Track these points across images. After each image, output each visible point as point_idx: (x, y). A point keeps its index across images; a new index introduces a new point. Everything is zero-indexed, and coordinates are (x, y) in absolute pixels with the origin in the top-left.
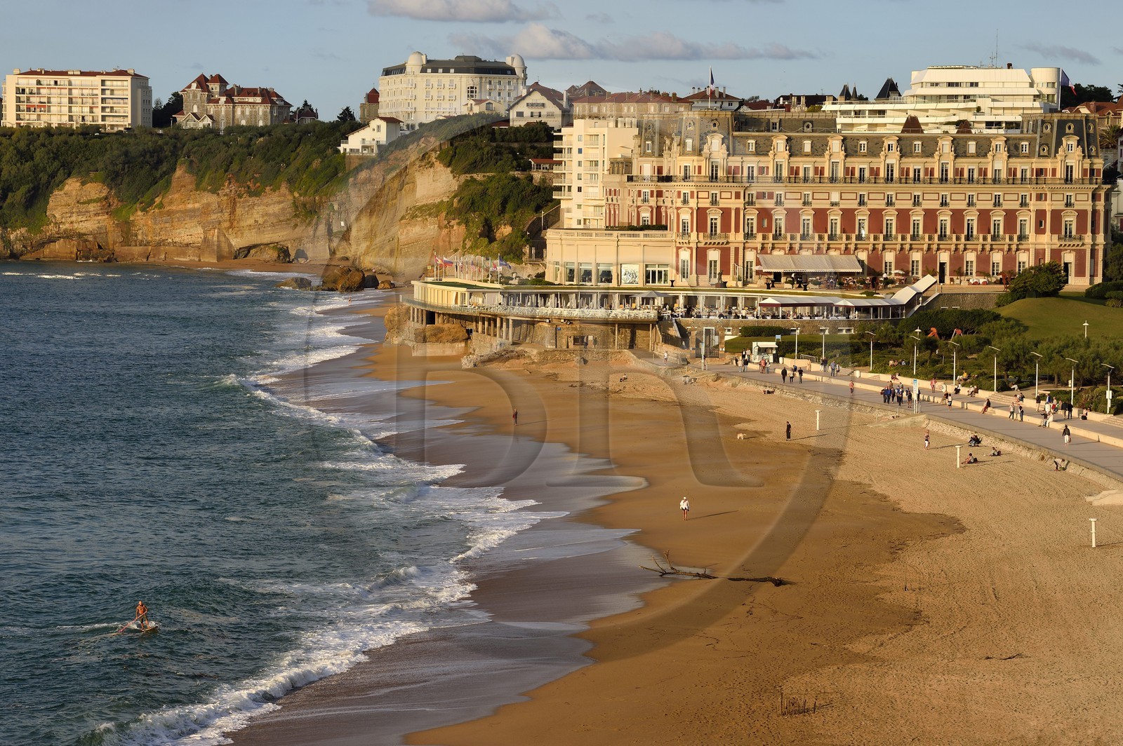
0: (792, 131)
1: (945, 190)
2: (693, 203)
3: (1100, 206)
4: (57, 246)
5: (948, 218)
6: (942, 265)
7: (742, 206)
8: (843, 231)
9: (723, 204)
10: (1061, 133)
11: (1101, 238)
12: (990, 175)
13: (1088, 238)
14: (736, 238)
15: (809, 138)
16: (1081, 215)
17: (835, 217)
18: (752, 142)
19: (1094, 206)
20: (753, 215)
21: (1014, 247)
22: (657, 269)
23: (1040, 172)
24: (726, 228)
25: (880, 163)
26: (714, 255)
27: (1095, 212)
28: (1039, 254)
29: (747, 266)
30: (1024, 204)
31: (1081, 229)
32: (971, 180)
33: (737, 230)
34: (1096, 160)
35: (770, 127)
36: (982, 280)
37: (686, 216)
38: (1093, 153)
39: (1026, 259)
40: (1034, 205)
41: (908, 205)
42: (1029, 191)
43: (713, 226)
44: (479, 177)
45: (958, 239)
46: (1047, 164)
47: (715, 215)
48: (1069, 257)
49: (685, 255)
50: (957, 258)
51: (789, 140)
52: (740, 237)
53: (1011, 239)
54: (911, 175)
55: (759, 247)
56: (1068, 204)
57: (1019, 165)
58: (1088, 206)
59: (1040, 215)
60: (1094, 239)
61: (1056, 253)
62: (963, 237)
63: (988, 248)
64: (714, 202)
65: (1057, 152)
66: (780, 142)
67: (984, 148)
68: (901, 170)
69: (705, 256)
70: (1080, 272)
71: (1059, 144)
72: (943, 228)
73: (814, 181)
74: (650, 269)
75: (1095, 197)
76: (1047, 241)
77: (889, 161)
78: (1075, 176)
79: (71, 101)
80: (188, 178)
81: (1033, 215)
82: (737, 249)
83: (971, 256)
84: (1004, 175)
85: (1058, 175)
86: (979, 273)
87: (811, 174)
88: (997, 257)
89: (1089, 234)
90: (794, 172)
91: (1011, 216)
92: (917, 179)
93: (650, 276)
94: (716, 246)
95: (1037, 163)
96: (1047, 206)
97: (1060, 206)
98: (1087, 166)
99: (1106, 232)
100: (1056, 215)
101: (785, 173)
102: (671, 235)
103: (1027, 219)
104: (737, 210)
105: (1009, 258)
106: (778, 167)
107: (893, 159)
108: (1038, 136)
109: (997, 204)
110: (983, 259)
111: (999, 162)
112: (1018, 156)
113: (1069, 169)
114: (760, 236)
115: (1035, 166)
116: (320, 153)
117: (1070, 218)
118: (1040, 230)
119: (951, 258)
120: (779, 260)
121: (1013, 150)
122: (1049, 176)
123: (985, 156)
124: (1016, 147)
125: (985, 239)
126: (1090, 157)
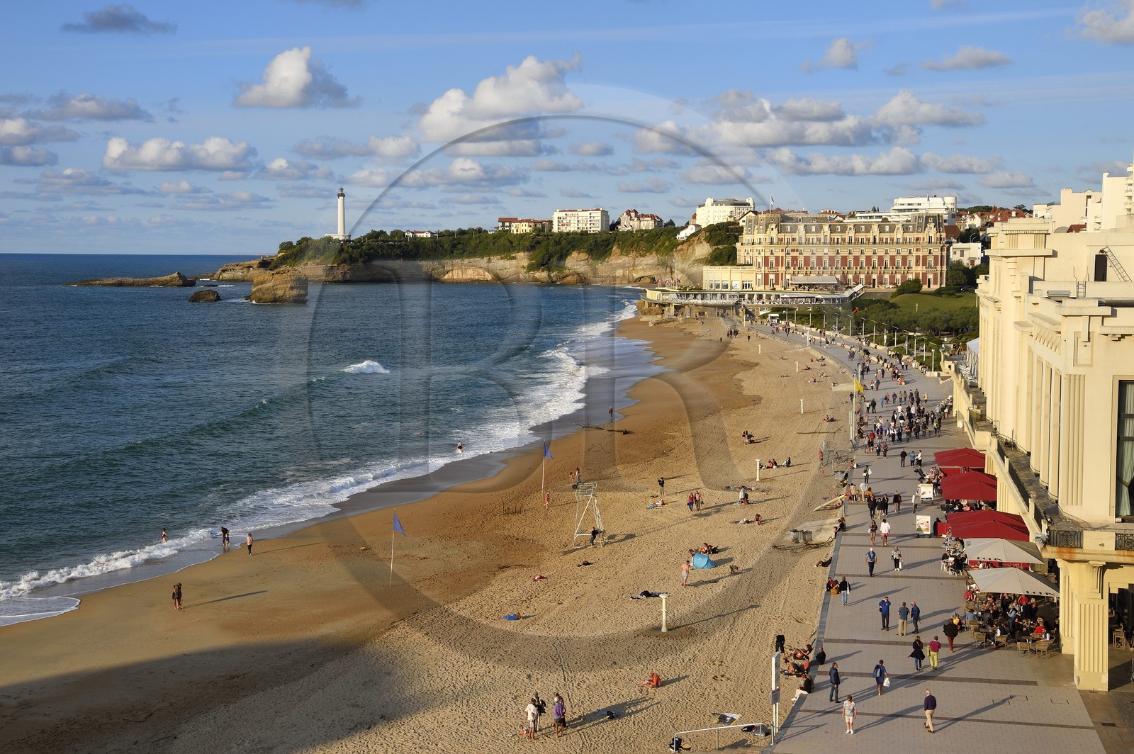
0: (808, 222)
1: (875, 247)
2: (763, 254)
3: (945, 253)
4: (569, 278)
5: (877, 260)
6: (874, 280)
7: (784, 255)
8: (830, 265)
9: (776, 254)
10: (927, 222)
11: (945, 268)
12: (895, 241)
13: (939, 268)
14: (782, 269)
15: (814, 225)
16: (936, 257)
17: (826, 259)
18: (789, 227)
19: (942, 254)
20: (789, 259)
21: (906, 272)
22: (747, 283)
23: (917, 239)
24: (777, 264)
25: (846, 236)
26: (772, 276)
27: (942, 256)
28: (917, 275)
29: (787, 281)
30: (910, 253)
31: (936, 264)
32: (886, 243)
33: (782, 266)
34: (942, 234)
35: (798, 221)
36: (891, 286)
37: (760, 260)
38: (941, 230)
39: (911, 277)
40: (915, 253)
41: (859, 254)
42: (913, 247)
43: (772, 264)
44: (720, 247)
45: (881, 268)
46: (921, 235)
47: (772, 259)
48: (930, 276)
49: (759, 276)
50: (880, 277)
51: (805, 226)
52: (784, 268)
53: (904, 268)
54: (860, 241)
55: (792, 273)
56: (930, 253)
57: (908, 236)
58: (939, 254)
59: (918, 258)
60: (941, 268)
61: (925, 275)
62: (883, 267)
63: (894, 272)
64: (772, 253)
65: (925, 230)
66: (801, 227)
67: (892, 230)
68: (855, 239)
69: (768, 277)
70: (935, 283)
71: (926, 227)
72: (874, 264)
73: (816, 244)
74: (744, 283)
75: (942, 250)
76: (921, 269)
77: (850, 235)
78: (933, 241)
79: (578, 221)
80: (618, 250)
81: (914, 258)
82: (782, 274)
83: (887, 276)
84: (901, 241)
85: (925, 240)
86: (890, 283)
87: (815, 241)
88: (898, 276)
89: (939, 266)
90: (807, 240)
91: (904, 258)
92: (862, 243)
93: (744, 286)
94: (773, 272)
95: (916, 235)
96: (920, 254)
97: (927, 253)
98: (939, 236)
99: (947, 265)
100: (925, 258)
101: (804, 241)
102: (754, 268)
103: (912, 260)
104: (782, 257)
105: (904, 276)
106: (801, 238)
107: (852, 234)
108: (917, 223)
109: (898, 253)
110: (892, 277)
111: (899, 235)
112: (908, 232)
113: (930, 238)
114: (792, 268)
115: (915, 237)
116: (669, 239)
117: (931, 259)
118: (917, 264)
119: (878, 277)
120: (801, 278)
121: (906, 229)
122: (922, 240)
123: (893, 232)
124: (907, 228)
125: (893, 268)
126: (940, 232)
